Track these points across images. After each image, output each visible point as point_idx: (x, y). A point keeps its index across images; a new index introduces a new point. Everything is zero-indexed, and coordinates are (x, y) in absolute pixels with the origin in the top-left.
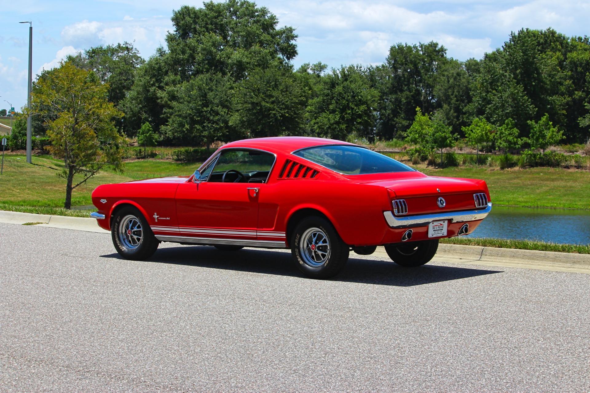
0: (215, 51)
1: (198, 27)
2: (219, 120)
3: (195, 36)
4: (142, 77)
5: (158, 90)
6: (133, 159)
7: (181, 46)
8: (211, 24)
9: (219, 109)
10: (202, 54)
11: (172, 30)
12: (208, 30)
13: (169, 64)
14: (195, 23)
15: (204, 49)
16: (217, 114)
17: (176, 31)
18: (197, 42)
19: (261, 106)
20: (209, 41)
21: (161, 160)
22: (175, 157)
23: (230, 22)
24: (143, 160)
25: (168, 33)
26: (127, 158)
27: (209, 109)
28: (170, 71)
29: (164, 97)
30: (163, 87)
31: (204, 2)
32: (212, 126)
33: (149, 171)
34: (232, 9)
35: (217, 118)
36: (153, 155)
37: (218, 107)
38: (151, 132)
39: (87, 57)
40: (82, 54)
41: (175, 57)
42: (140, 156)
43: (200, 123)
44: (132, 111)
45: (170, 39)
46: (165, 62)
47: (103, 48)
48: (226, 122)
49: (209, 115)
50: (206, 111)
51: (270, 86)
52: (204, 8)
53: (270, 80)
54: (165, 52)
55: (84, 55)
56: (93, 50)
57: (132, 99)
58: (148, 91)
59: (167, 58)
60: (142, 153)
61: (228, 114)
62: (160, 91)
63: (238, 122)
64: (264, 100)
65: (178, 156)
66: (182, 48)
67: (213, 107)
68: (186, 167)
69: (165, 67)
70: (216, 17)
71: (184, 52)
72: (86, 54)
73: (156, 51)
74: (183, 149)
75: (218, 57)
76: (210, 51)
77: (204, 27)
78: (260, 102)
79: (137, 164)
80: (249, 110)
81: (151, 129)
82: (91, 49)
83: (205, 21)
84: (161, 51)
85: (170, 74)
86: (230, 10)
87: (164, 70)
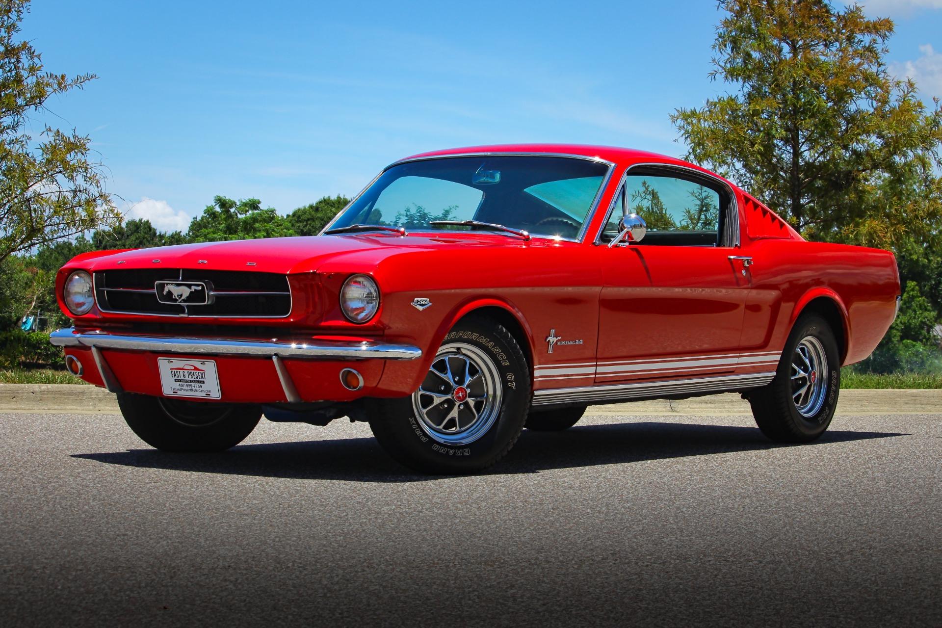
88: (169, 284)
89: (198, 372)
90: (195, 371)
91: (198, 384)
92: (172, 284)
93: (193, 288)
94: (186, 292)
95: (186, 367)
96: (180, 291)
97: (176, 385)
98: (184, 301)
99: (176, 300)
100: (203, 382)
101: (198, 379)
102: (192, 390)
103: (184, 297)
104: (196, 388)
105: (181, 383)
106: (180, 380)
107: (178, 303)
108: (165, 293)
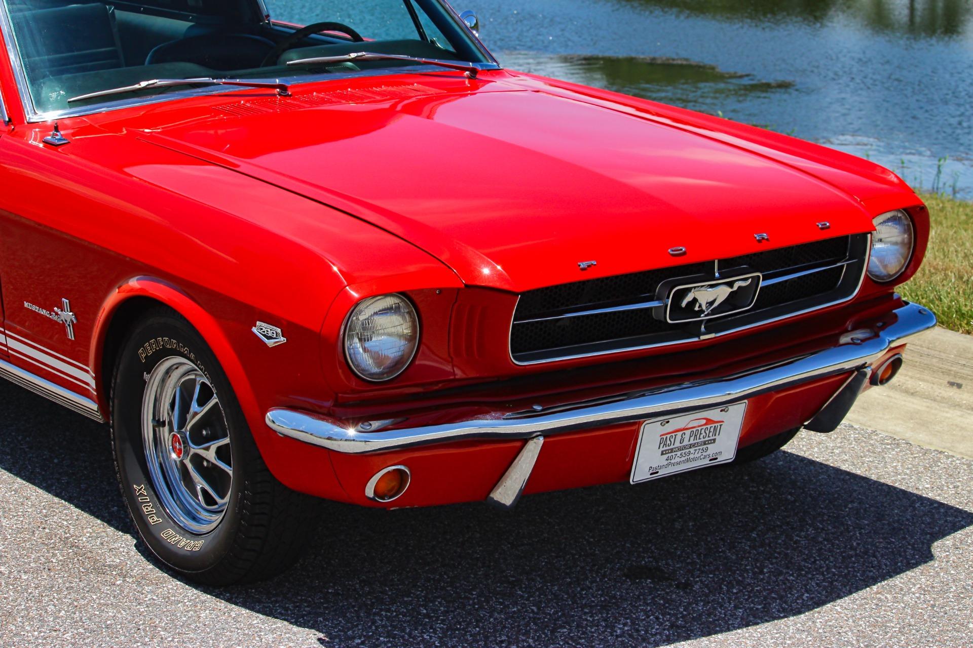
88: (698, 287)
89: (709, 426)
90: (704, 427)
91: (701, 447)
92: (702, 286)
93: (736, 285)
94: (722, 293)
95: (690, 426)
96: (710, 295)
97: (663, 460)
98: (714, 312)
99: (700, 312)
100: (713, 443)
101: (707, 439)
102: (688, 461)
103: (716, 304)
104: (696, 455)
105: (670, 455)
106: (672, 450)
107: (703, 317)
108: (684, 304)
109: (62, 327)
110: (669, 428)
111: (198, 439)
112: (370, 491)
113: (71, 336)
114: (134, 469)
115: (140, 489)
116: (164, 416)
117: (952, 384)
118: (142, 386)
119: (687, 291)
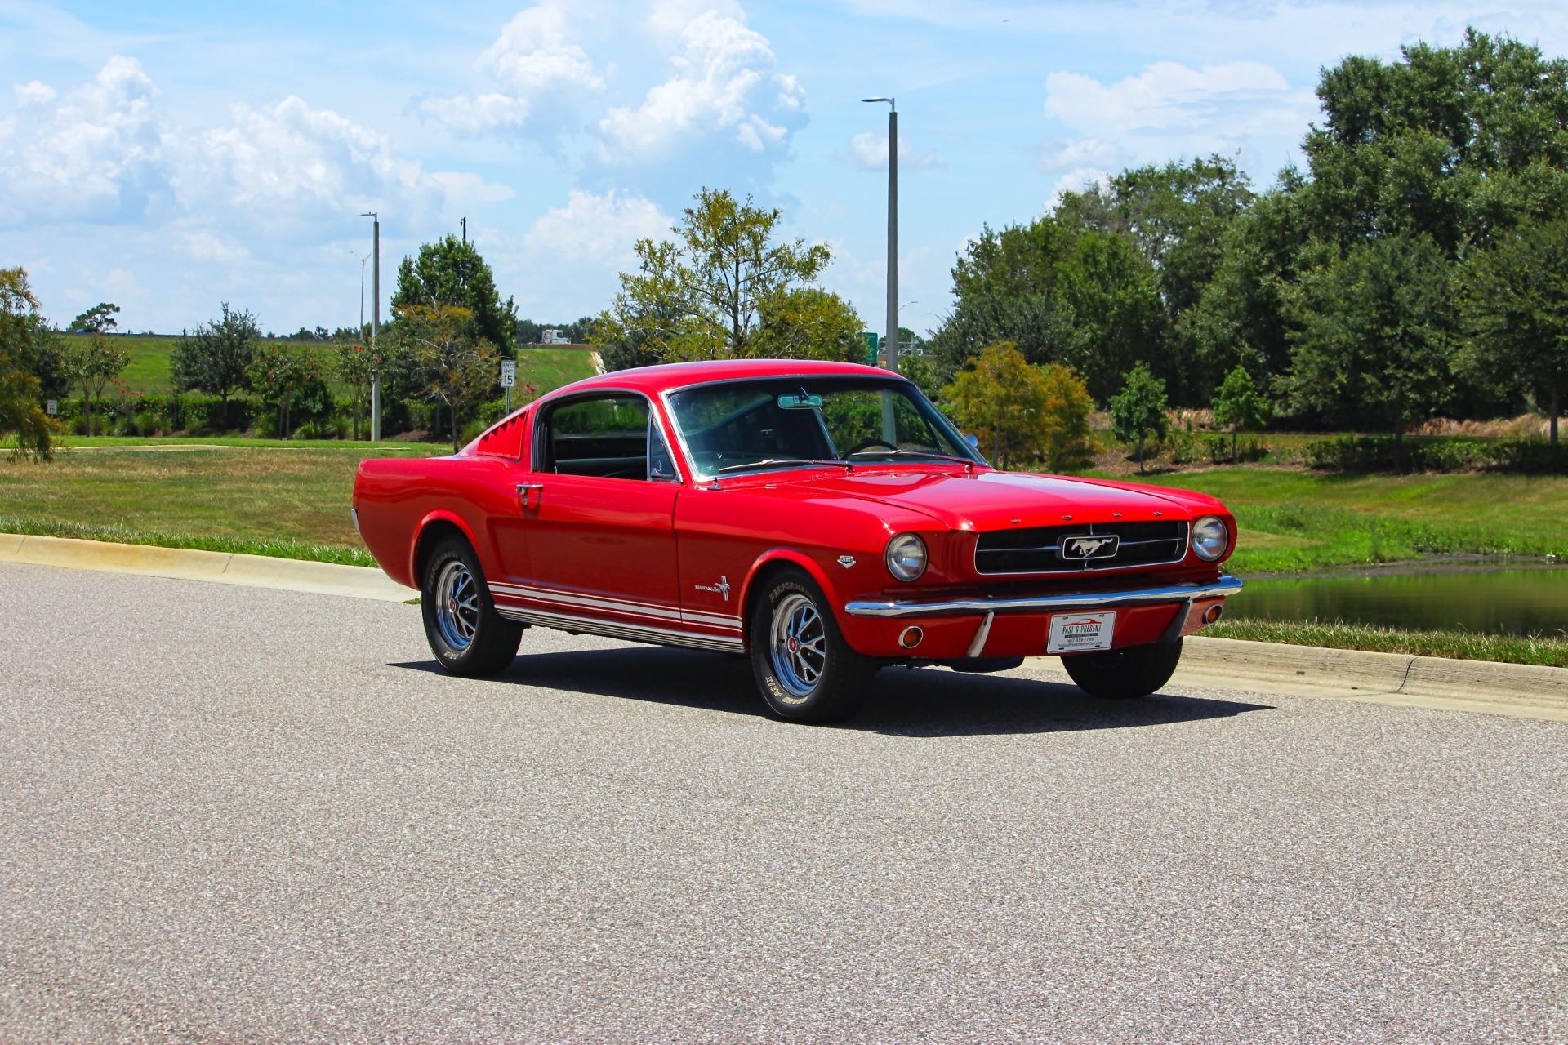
0: (1429, 175)
1: (1386, 113)
2: (1426, 359)
3: (1380, 137)
4: (1241, 246)
5: (1280, 283)
6: (1205, 465)
7: (1343, 164)
8: (1422, 104)
9: (1427, 331)
10: (1395, 184)
11: (1322, 120)
12: (1413, 122)
13: (1311, 213)
14: (1381, 103)
15: (1399, 172)
16: (1419, 342)
17: (1330, 125)
18: (1384, 153)
19: (1532, 321)
20: (1414, 151)
21: (1276, 468)
22: (1312, 460)
23: (1472, 100)
24: (1228, 467)
25: (1310, 130)
26: (1188, 462)
27: (1399, 330)
28: (1312, 231)
29: (1297, 299)
30: (1293, 273)
31: (1403, 47)
32: (1406, 376)
33: (1241, 497)
34: (1477, 65)
35: (1418, 355)
36: (1256, 455)
37: (1421, 324)
38: (1249, 393)
39: (1115, 195)
40: (1101, 186)
41: (1326, 193)
42: (1222, 456)
43: (1376, 367)
44: (1215, 339)
45: (1315, 145)
46: (1301, 207)
47: (1157, 169)
48: (1442, 366)
49: (1398, 347)
50: (1391, 337)
51: (1556, 268)
52: (1403, 62)
53: (1555, 252)
54: (1301, 179)
55: (1105, 190)
56: (1129, 176)
57: (1216, 305)
58: (1257, 284)
59: (1306, 197)
60: (1226, 450)
61: (1448, 344)
62: (1285, 285)
63: (1472, 364)
64: (1540, 304)
65: (1318, 456)
66: (1346, 169)
67: (1409, 326)
68: (1335, 487)
69: (1301, 221)
70: (1433, 88)
71: (1349, 181)
72: (1112, 188)
73: (1277, 179)
74: (1333, 439)
75: (1438, 193)
76: (1418, 176)
77: (1402, 113)
78: (1530, 311)
79: (1210, 478)
80: (1500, 332)
81: (1250, 384)
82: (1124, 174)
83: (1406, 98)
84: (1290, 179)
85: (1313, 237)
86: (1473, 68)
87: (1298, 229)
88: (1081, 539)
89: (1093, 624)
90: (1090, 624)
91: (1089, 637)
92: (1083, 539)
93: (1104, 541)
94: (1095, 545)
95: (1081, 622)
96: (1088, 546)
97: (1066, 641)
98: (1091, 555)
99: (1083, 555)
100: (1096, 634)
101: (1092, 632)
102: (1081, 644)
103: (1092, 551)
104: (1086, 641)
106: (1071, 636)
107: (1084, 558)
108: (1073, 548)
109: (721, 594)
110: (1068, 621)
111: (804, 639)
112: (901, 642)
113: (726, 598)
114: (765, 667)
115: (770, 679)
116: (784, 637)
117: (1299, 673)
118: (771, 618)
119: (1074, 541)
